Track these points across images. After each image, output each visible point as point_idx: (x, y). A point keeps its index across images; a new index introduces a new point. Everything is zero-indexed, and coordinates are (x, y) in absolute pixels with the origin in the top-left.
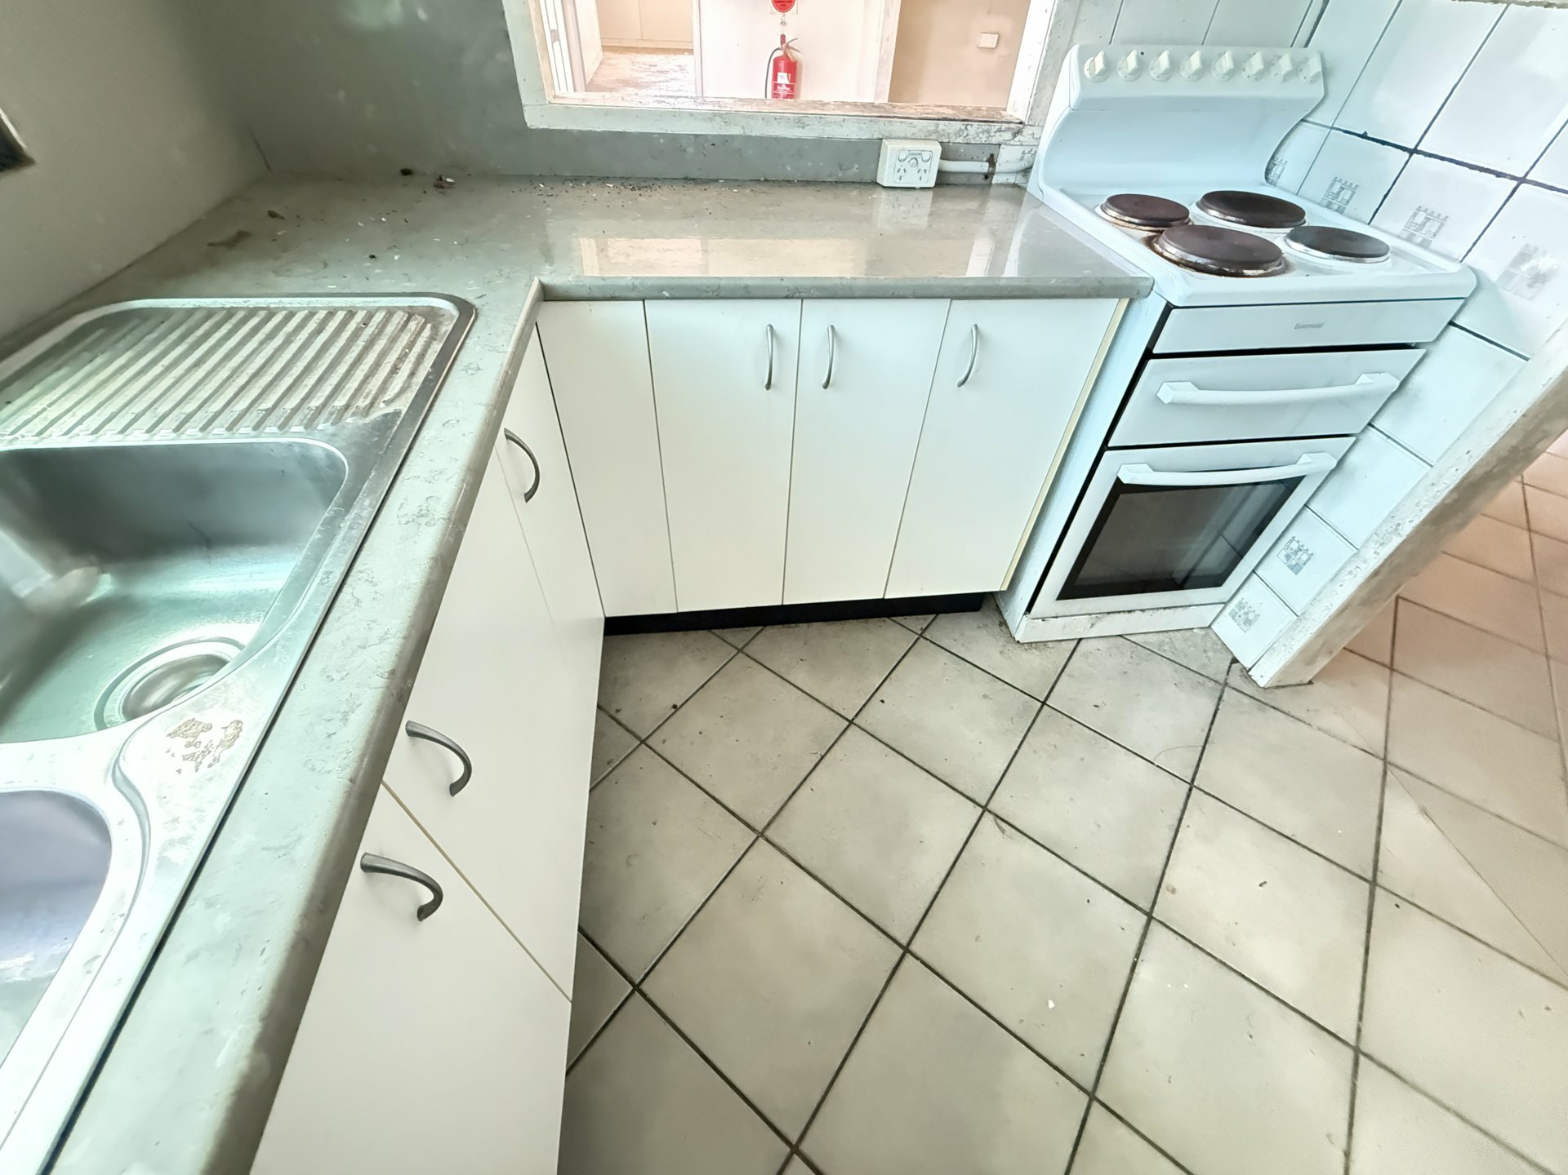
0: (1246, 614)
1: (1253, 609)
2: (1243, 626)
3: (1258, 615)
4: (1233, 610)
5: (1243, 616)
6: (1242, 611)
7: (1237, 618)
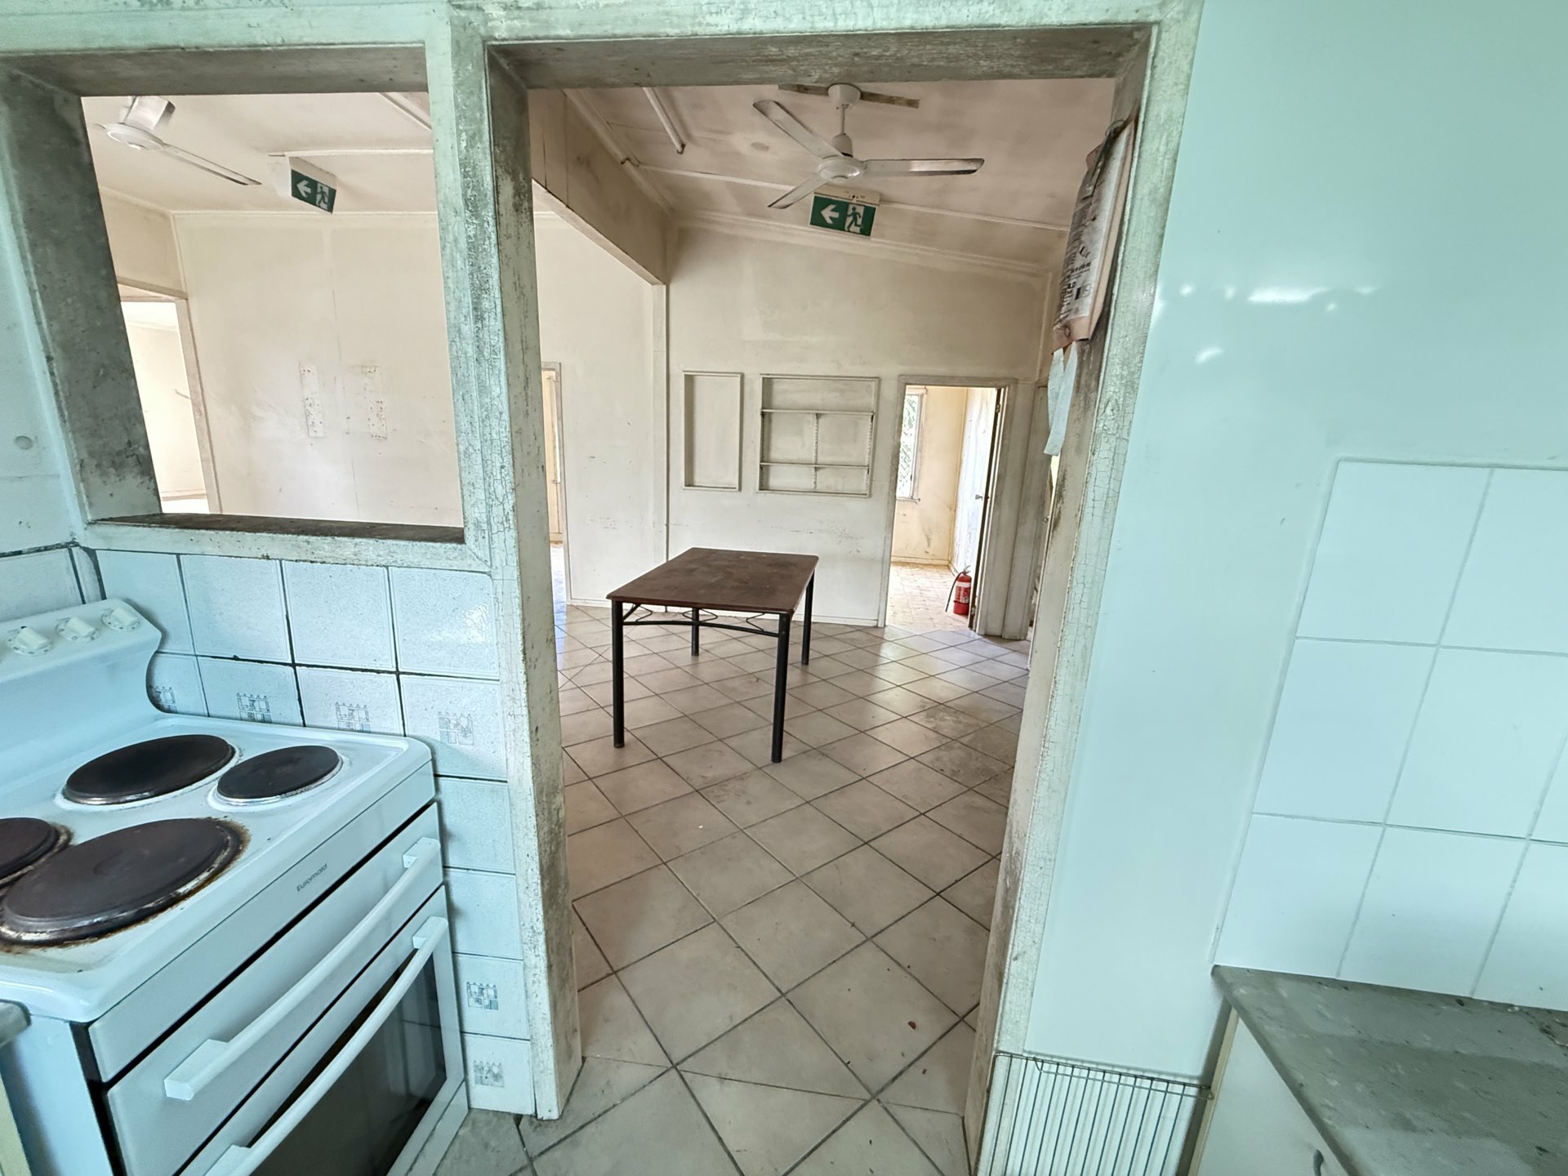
0: (489, 1071)
1: (491, 1063)
2: (496, 1083)
3: (500, 1064)
4: (476, 1076)
5: (488, 1076)
6: (485, 1072)
7: (485, 1081)
